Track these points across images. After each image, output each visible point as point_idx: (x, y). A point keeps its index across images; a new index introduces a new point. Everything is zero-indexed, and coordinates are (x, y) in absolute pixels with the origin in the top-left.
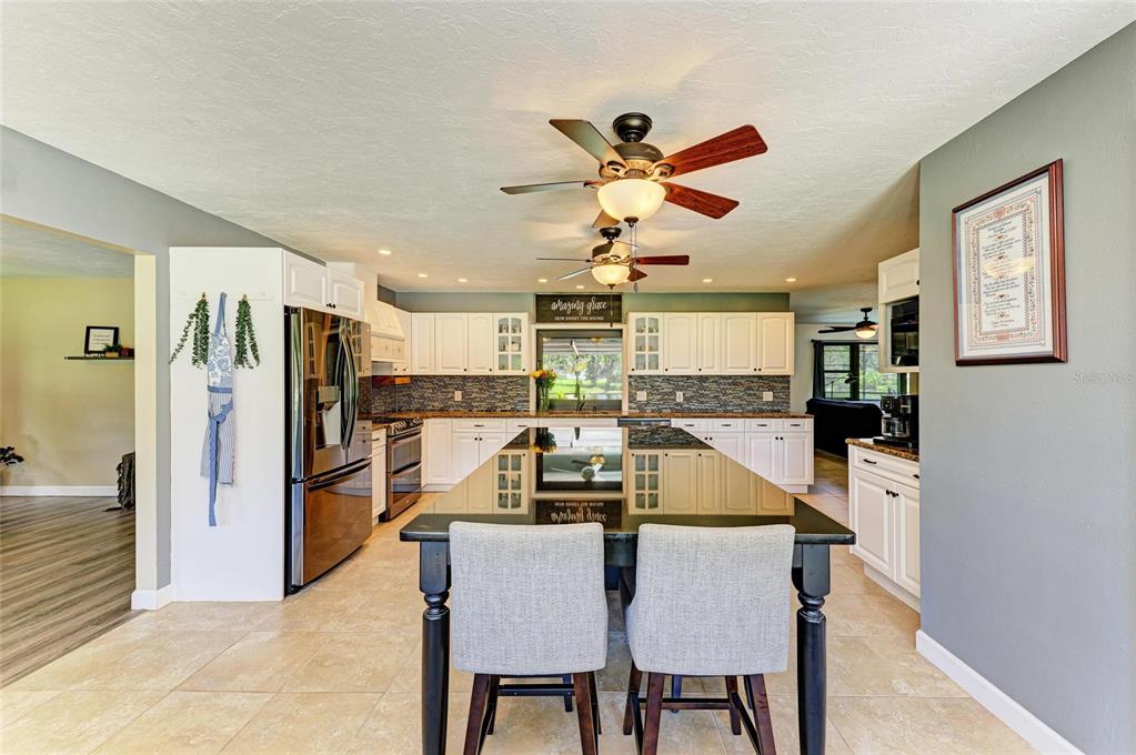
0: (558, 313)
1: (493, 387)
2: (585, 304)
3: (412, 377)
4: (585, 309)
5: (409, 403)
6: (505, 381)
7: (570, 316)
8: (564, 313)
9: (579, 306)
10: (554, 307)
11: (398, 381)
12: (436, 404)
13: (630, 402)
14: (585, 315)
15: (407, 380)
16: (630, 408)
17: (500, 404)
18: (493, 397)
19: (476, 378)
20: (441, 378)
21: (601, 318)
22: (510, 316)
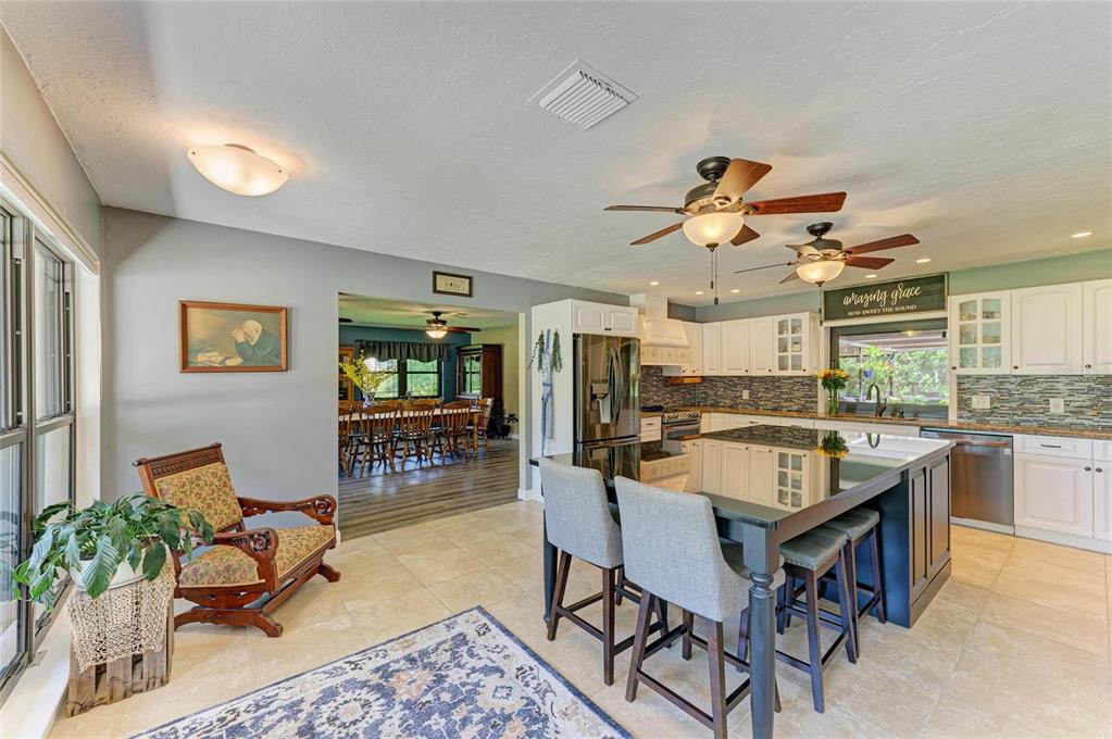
0: (852, 307)
1: (779, 387)
2: (889, 293)
3: (702, 377)
4: (889, 299)
5: (706, 399)
6: (791, 381)
7: (868, 308)
8: (860, 307)
9: (881, 296)
10: (847, 301)
11: (686, 381)
12: (727, 401)
13: (959, 409)
14: (888, 305)
15: (696, 380)
16: (960, 417)
17: (786, 404)
18: (779, 397)
19: (762, 379)
20: (731, 378)
21: (914, 307)
22: (789, 317)
